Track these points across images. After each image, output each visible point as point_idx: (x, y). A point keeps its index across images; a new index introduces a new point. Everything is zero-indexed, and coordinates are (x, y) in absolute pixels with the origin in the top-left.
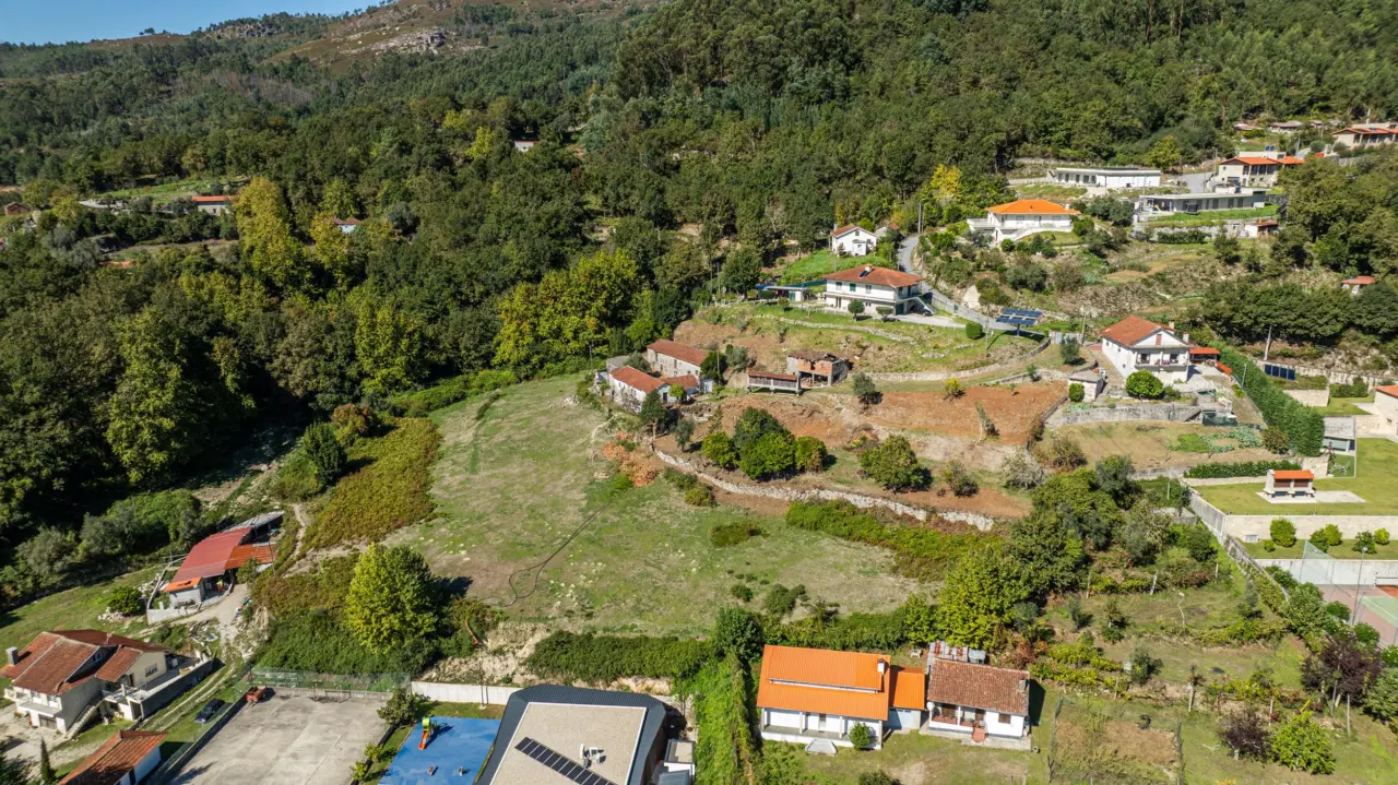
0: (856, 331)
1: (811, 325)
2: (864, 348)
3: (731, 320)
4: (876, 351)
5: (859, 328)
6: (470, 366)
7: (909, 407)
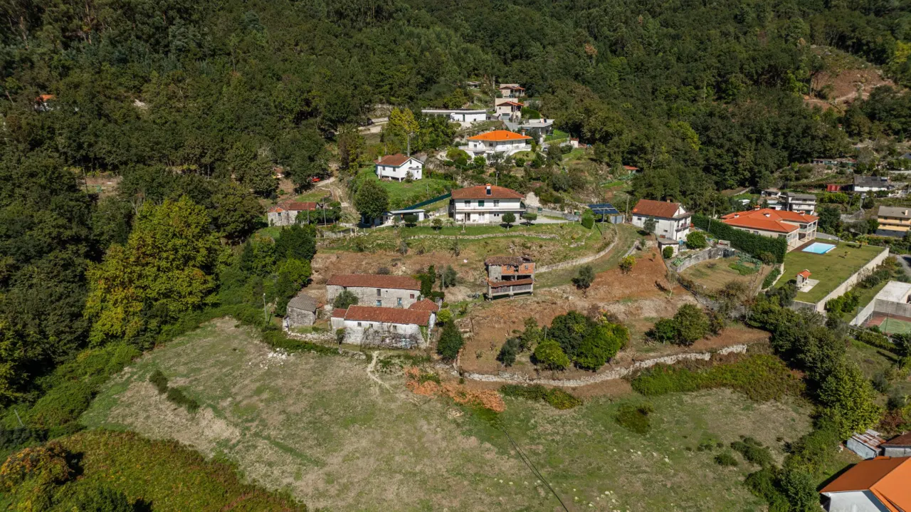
0: (516, 237)
1: (473, 237)
2: (529, 248)
3: (379, 245)
4: (538, 248)
5: (514, 234)
7: (608, 284)
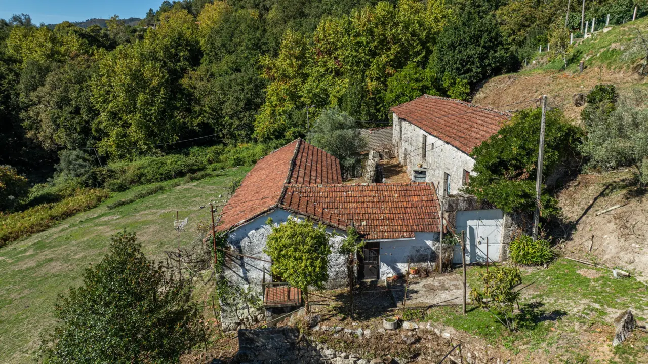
6: (233, 136)
